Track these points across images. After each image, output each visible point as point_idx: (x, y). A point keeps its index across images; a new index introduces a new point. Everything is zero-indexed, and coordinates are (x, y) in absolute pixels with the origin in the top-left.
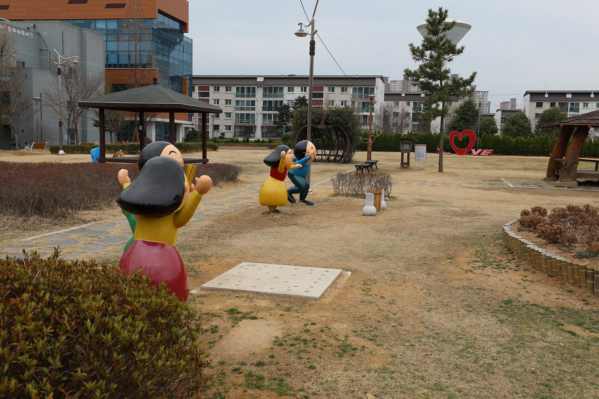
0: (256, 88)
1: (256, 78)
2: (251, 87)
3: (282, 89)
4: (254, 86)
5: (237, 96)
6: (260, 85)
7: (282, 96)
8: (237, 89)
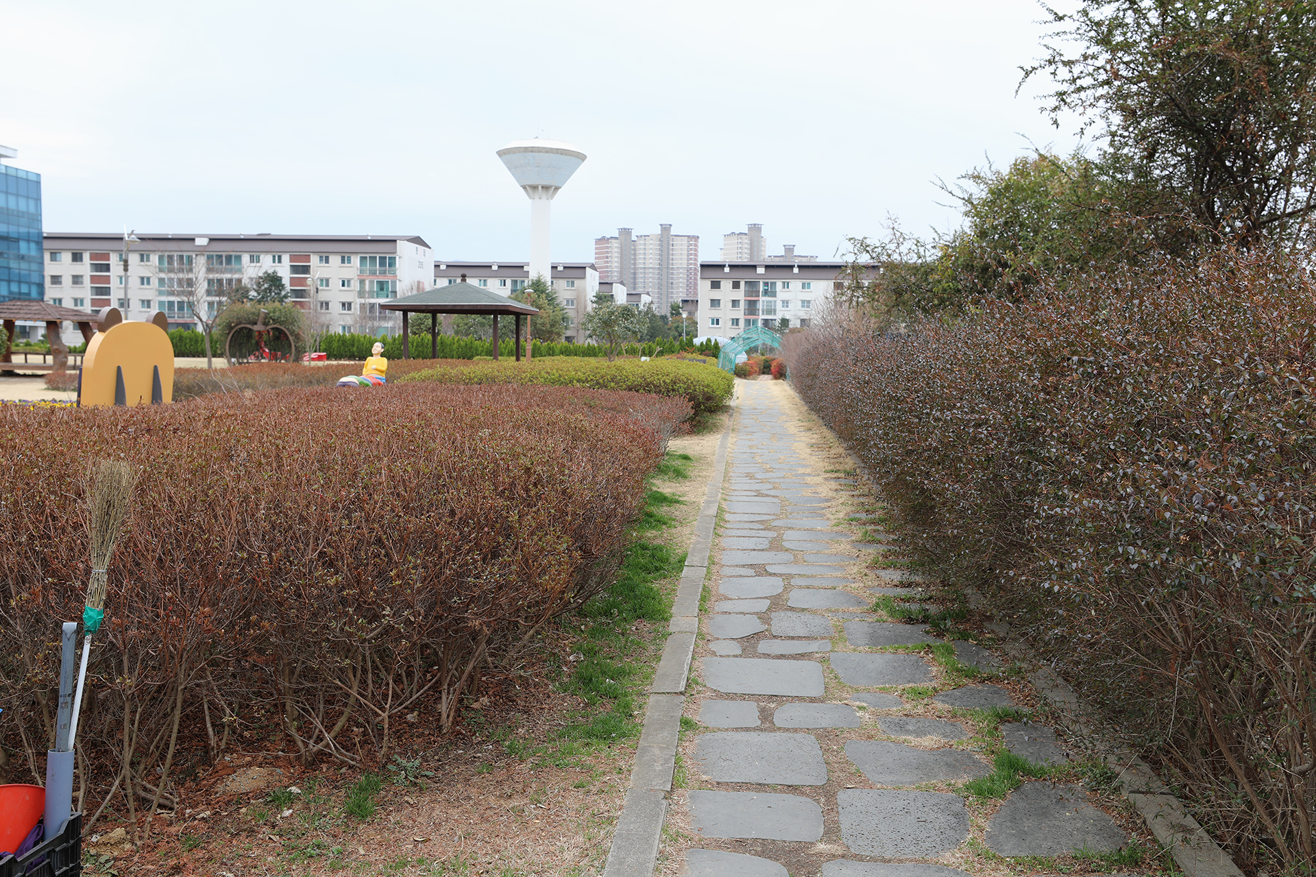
0: (194, 256)
1: (194, 240)
2: (185, 254)
3: (239, 258)
4: (190, 254)
5: (161, 270)
6: (201, 251)
7: (240, 271)
8: (161, 258)
